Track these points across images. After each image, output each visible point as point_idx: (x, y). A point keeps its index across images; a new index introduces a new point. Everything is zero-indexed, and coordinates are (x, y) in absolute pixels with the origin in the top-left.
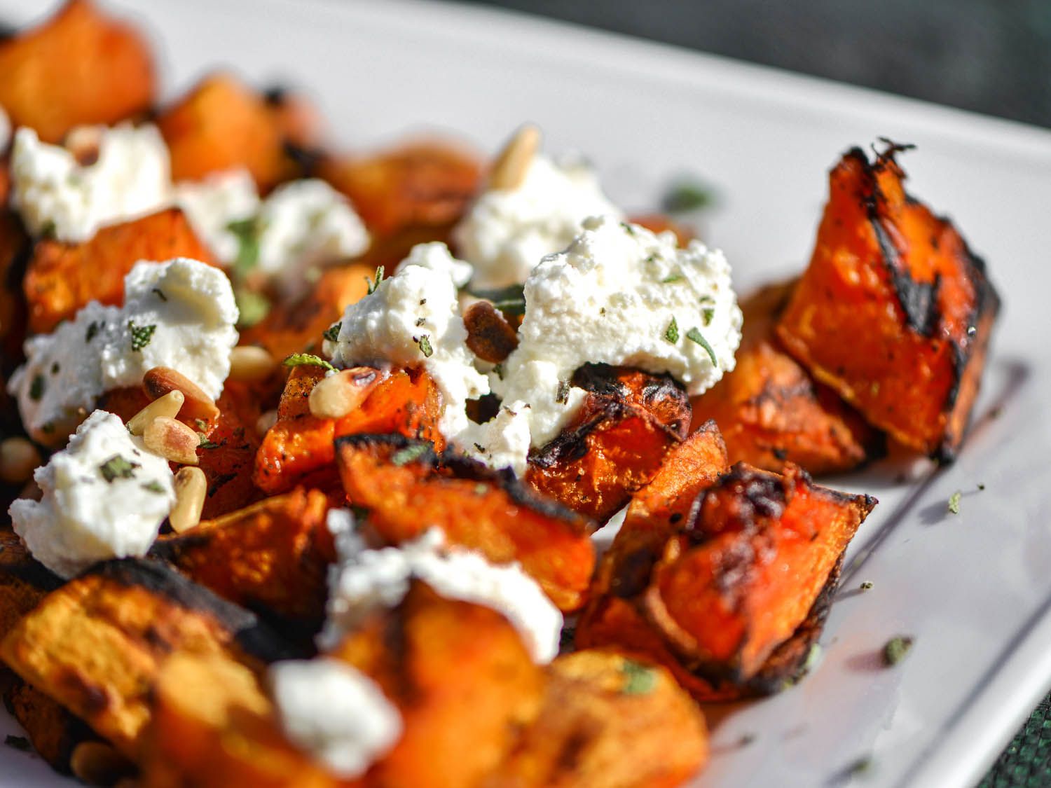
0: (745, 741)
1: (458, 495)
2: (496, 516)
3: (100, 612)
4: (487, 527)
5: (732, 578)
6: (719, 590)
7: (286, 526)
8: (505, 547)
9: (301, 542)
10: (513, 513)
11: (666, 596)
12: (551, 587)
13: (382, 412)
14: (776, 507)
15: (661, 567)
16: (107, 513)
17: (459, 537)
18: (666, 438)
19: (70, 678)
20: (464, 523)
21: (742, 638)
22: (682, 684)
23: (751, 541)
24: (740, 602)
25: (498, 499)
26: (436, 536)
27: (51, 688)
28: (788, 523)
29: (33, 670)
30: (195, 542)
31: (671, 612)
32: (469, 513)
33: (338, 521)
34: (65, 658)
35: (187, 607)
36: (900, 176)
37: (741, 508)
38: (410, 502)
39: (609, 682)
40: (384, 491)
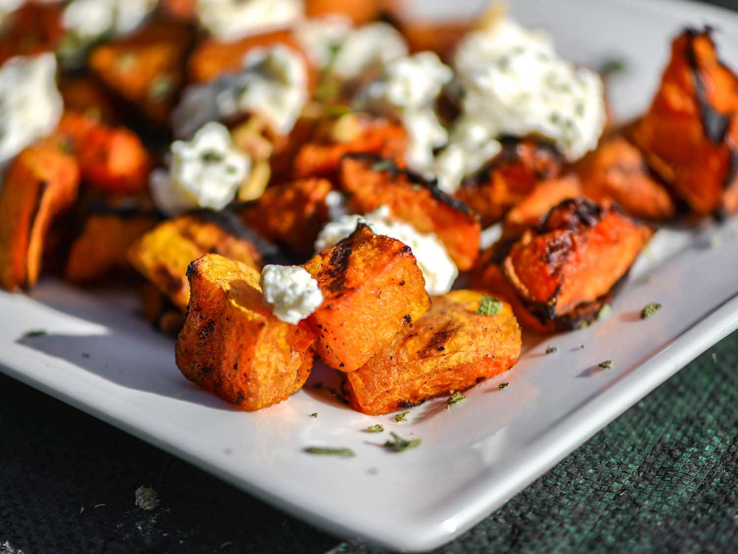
0: (549, 351)
1: (403, 191)
2: (423, 204)
3: (187, 235)
4: (417, 209)
5: (555, 256)
6: (548, 261)
7: (302, 199)
8: (428, 224)
9: (310, 209)
10: (433, 203)
11: (515, 263)
12: (453, 252)
13: (375, 142)
14: (594, 222)
15: (516, 246)
16: (199, 179)
17: (399, 214)
18: (538, 177)
19: (163, 271)
20: (403, 206)
21: (557, 291)
22: (515, 313)
23: (571, 237)
24: (558, 270)
25: (424, 194)
26: (385, 211)
27: (152, 276)
28: (600, 231)
29: (142, 264)
30: (252, 205)
31: (517, 272)
32: (407, 200)
33: (333, 199)
34: (163, 259)
35: (238, 236)
36: (713, 45)
37: (570, 217)
38: (375, 192)
39: (474, 306)
40: (363, 184)
